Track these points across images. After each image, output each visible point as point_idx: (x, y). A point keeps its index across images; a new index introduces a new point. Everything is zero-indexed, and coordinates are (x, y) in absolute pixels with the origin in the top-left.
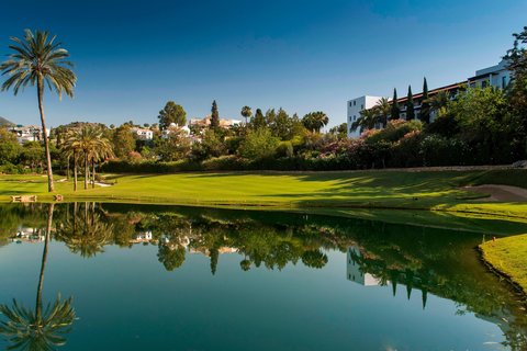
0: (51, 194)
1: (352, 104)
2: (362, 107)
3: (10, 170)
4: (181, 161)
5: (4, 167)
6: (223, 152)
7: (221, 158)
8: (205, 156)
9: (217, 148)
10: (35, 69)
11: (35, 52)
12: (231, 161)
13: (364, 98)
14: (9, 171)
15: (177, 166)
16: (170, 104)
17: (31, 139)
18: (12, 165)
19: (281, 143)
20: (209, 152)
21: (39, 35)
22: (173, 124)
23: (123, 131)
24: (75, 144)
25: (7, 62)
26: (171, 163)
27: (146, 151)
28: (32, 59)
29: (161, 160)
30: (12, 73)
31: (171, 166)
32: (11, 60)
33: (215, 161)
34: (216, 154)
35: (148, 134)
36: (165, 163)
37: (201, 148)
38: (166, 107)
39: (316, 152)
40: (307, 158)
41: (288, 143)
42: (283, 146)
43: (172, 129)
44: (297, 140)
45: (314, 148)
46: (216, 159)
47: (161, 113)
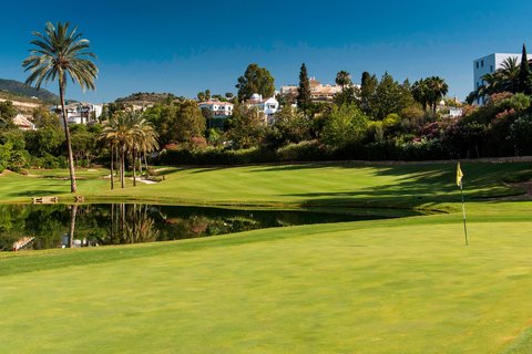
0: (73, 195)
1: (479, 64)
2: (492, 67)
3: (50, 163)
4: (254, 148)
5: (43, 159)
6: (305, 137)
7: (301, 144)
8: (281, 143)
9: (297, 130)
10: (56, 63)
11: (56, 45)
12: (312, 148)
13: (493, 56)
14: (48, 165)
15: (247, 155)
16: (252, 67)
17: (78, 121)
18: (52, 157)
19: (370, 124)
20: (288, 136)
21: (60, 29)
22: (256, 96)
23: (189, 109)
24: (110, 135)
25: (29, 59)
26: (241, 152)
27: (215, 135)
28: (54, 52)
29: (229, 148)
30: (34, 70)
31: (239, 156)
32: (33, 55)
33: (292, 149)
34: (295, 139)
35: (227, 109)
36: (232, 151)
37: (276, 130)
38: (247, 72)
39: (410, 136)
40: (397, 144)
41: (379, 124)
42: (374, 127)
43: (254, 103)
44: (391, 120)
45: (409, 130)
46: (294, 145)
47: (239, 80)
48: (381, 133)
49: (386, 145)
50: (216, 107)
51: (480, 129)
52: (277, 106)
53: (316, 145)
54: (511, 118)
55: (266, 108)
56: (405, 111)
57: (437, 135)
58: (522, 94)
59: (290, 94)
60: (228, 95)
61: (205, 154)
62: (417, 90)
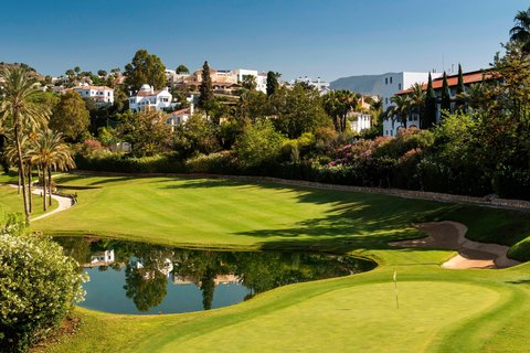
1: (388, 80)
2: (400, 86)
4: (157, 157)
7: (212, 156)
8: (190, 153)
9: (207, 141)
12: (224, 161)
13: (401, 74)
15: (153, 164)
16: (140, 54)
19: (286, 142)
20: (197, 146)
22: (146, 87)
24: (34, 158)
26: (145, 160)
27: (107, 135)
29: (130, 155)
31: (143, 165)
33: (203, 161)
34: (206, 151)
35: (106, 94)
36: (135, 159)
37: (185, 140)
38: (135, 59)
39: (326, 158)
40: (313, 166)
41: (294, 142)
42: (289, 146)
43: (144, 95)
44: (306, 138)
45: (325, 151)
46: (204, 157)
47: (126, 67)
48: (296, 153)
49: (302, 166)
50: (93, 92)
51: (391, 163)
52: (170, 99)
53: (229, 159)
54: (418, 157)
55: (158, 102)
56: (319, 130)
57: (350, 159)
58: (427, 131)
59: (182, 83)
60: (101, 73)
61: (103, 160)
62: (328, 104)
